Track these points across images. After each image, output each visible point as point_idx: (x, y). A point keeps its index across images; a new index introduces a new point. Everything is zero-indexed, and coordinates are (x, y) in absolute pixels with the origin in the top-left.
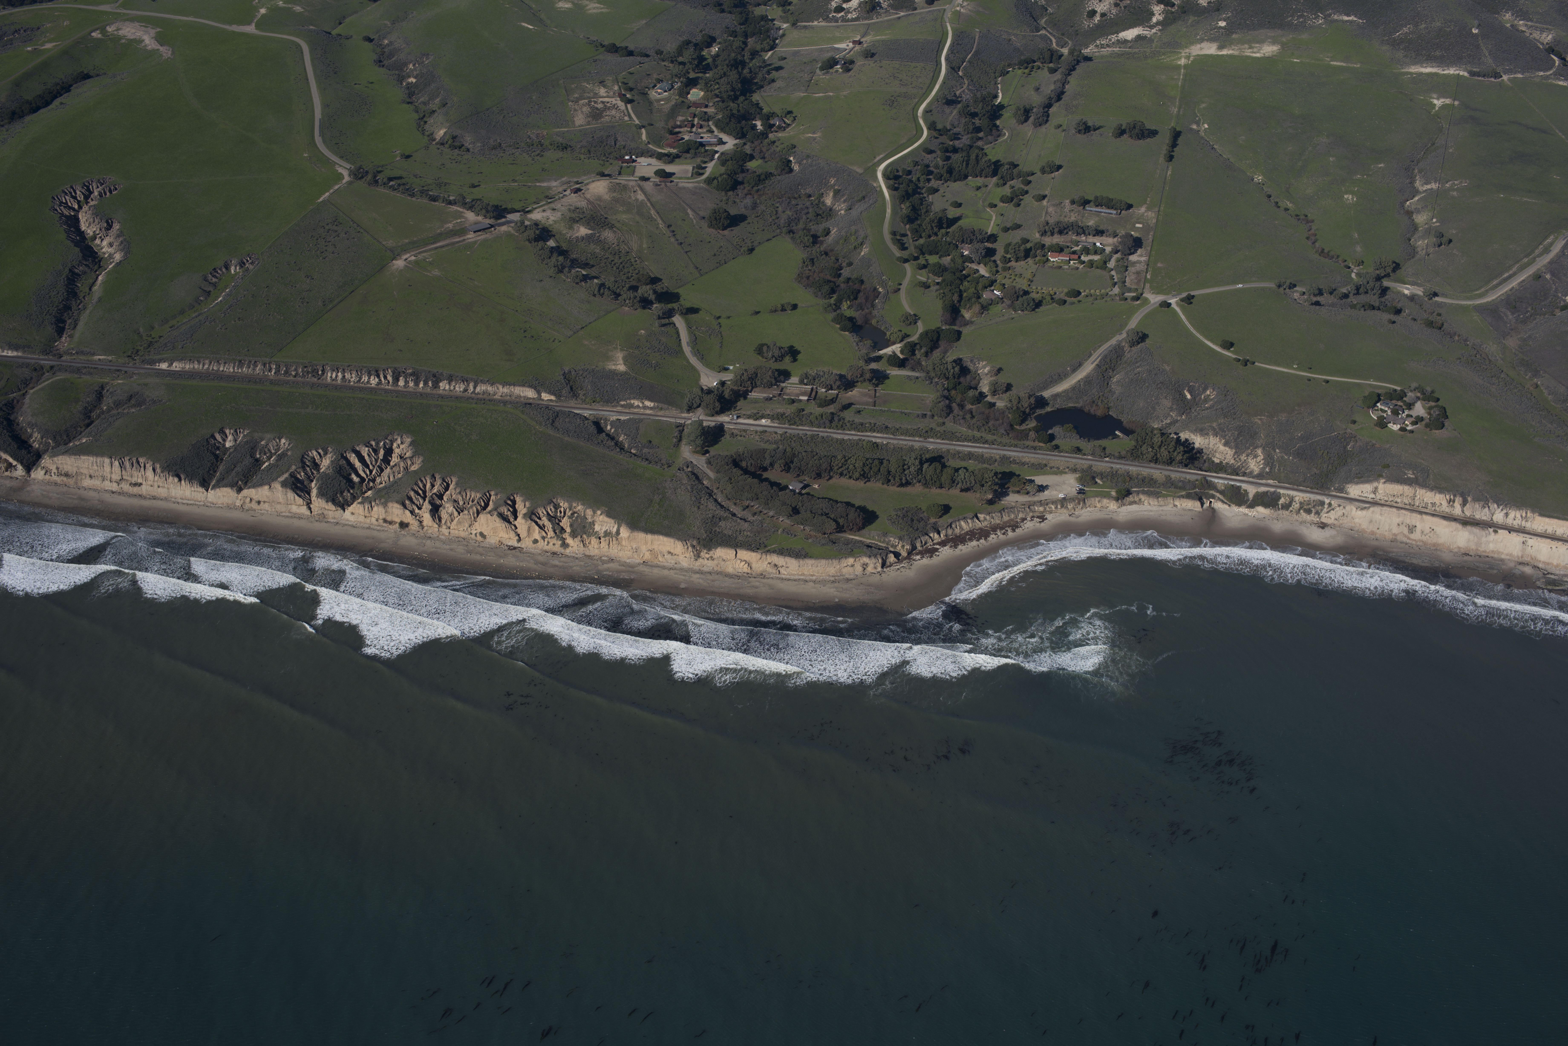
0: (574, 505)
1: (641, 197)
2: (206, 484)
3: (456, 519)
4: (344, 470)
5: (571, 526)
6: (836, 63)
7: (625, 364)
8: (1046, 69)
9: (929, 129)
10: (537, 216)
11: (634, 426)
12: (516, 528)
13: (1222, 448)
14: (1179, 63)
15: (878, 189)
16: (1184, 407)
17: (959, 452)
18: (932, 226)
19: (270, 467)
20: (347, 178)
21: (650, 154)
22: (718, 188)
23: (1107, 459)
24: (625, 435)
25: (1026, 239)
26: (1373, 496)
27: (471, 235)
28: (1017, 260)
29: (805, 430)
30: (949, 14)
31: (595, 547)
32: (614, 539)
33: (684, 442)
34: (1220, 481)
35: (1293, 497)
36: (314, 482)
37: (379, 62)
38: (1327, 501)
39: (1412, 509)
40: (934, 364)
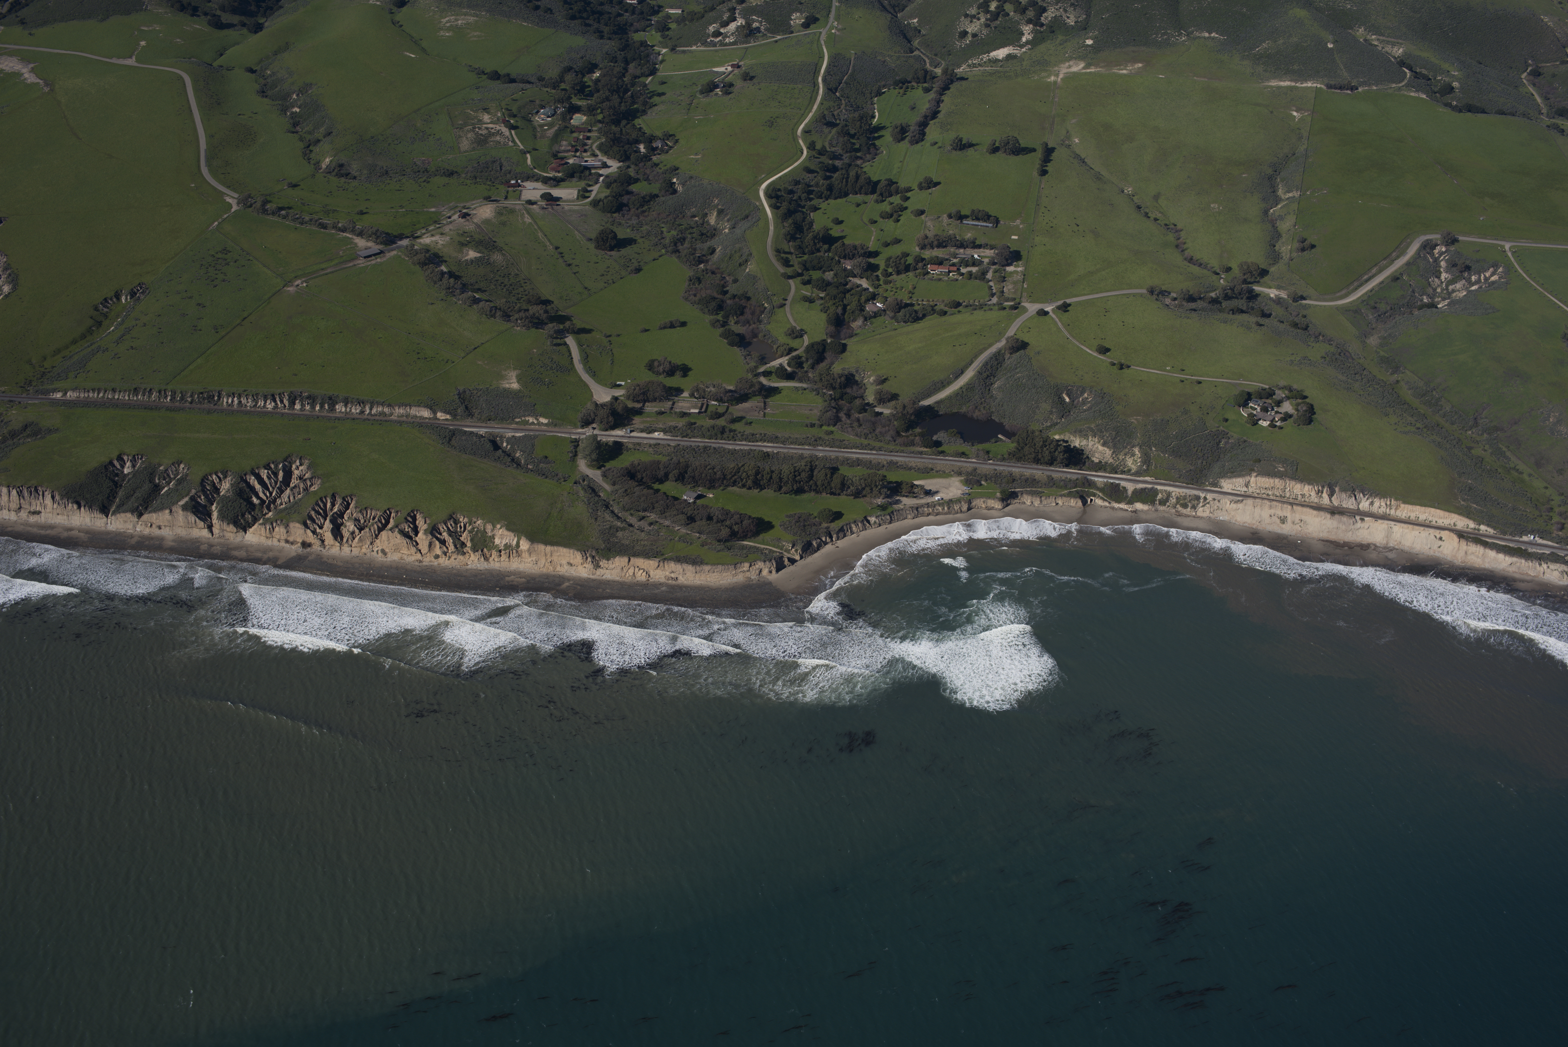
0: (474, 520)
1: (528, 219)
2: (106, 510)
3: (358, 537)
4: (244, 492)
5: (472, 540)
6: (716, 87)
7: (518, 382)
8: (920, 88)
9: (808, 148)
10: (427, 240)
11: (528, 443)
12: (417, 544)
13: (1101, 448)
14: (1049, 80)
15: (761, 208)
16: (1064, 410)
17: (847, 459)
18: (814, 242)
19: (168, 493)
20: (235, 208)
21: (535, 178)
22: (604, 210)
23: (991, 461)
24: (521, 451)
25: (905, 253)
26: (1245, 489)
27: (361, 262)
28: (899, 273)
29: (698, 441)
30: (823, 37)
31: (496, 560)
32: (514, 551)
33: (580, 455)
34: (1100, 479)
35: (1169, 492)
36: (215, 505)
37: (263, 93)
38: (1202, 495)
39: (1282, 500)
40: (821, 375)
